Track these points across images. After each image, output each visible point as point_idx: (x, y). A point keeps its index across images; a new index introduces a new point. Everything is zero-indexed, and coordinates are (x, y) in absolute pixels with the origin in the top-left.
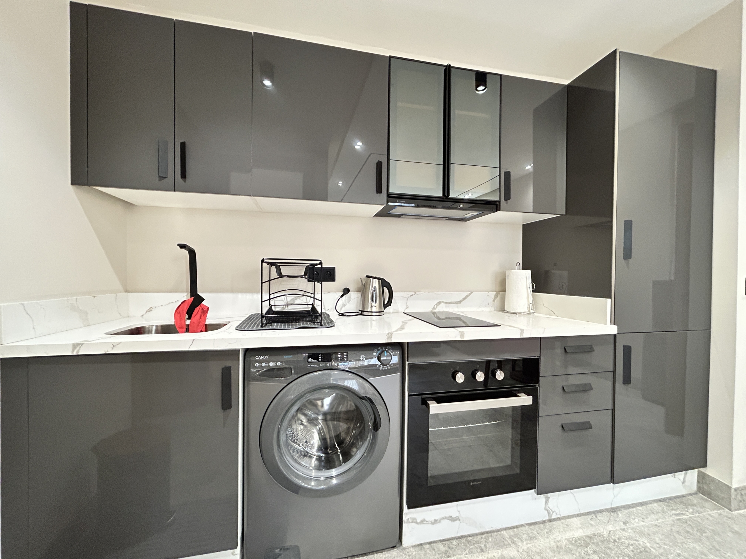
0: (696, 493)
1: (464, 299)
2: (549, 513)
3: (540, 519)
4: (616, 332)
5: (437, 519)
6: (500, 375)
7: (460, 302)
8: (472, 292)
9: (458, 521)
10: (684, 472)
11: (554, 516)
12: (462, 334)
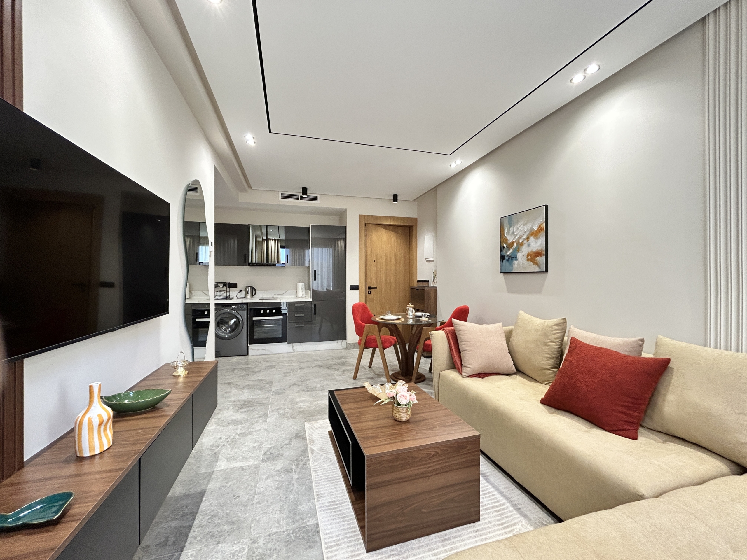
0: (345, 348)
2: (294, 350)
3: (290, 352)
4: (311, 301)
5: (259, 349)
6: (274, 311)
7: (283, 294)
8: (287, 291)
9: (265, 350)
10: (340, 341)
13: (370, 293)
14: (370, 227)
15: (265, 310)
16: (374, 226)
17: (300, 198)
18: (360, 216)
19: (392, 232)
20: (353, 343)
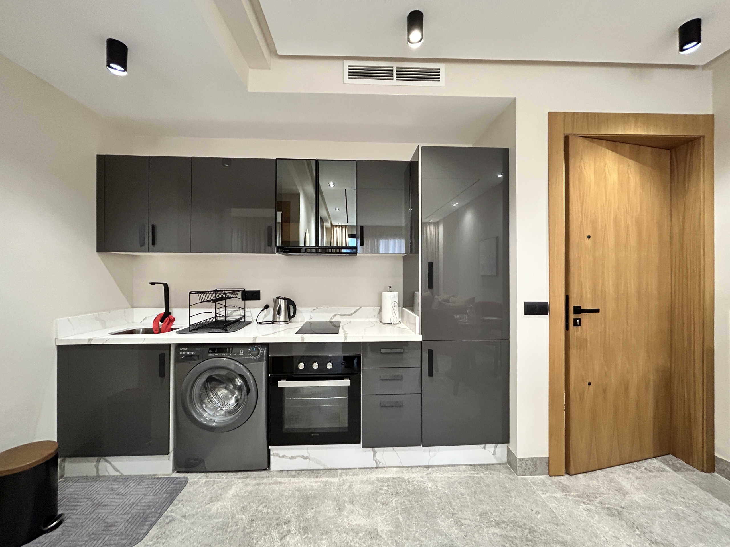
0: (505, 464)
1: (355, 312)
2: (377, 463)
3: (370, 466)
4: (421, 340)
5: (293, 456)
6: (329, 366)
7: (352, 314)
8: (361, 307)
9: (308, 460)
10: (494, 445)
11: (381, 465)
12: (303, 338)
13: (577, 323)
14: (576, 144)
15: (308, 361)
16: (586, 141)
17: (395, 75)
18: (551, 116)
19: (630, 160)
20: (532, 459)
